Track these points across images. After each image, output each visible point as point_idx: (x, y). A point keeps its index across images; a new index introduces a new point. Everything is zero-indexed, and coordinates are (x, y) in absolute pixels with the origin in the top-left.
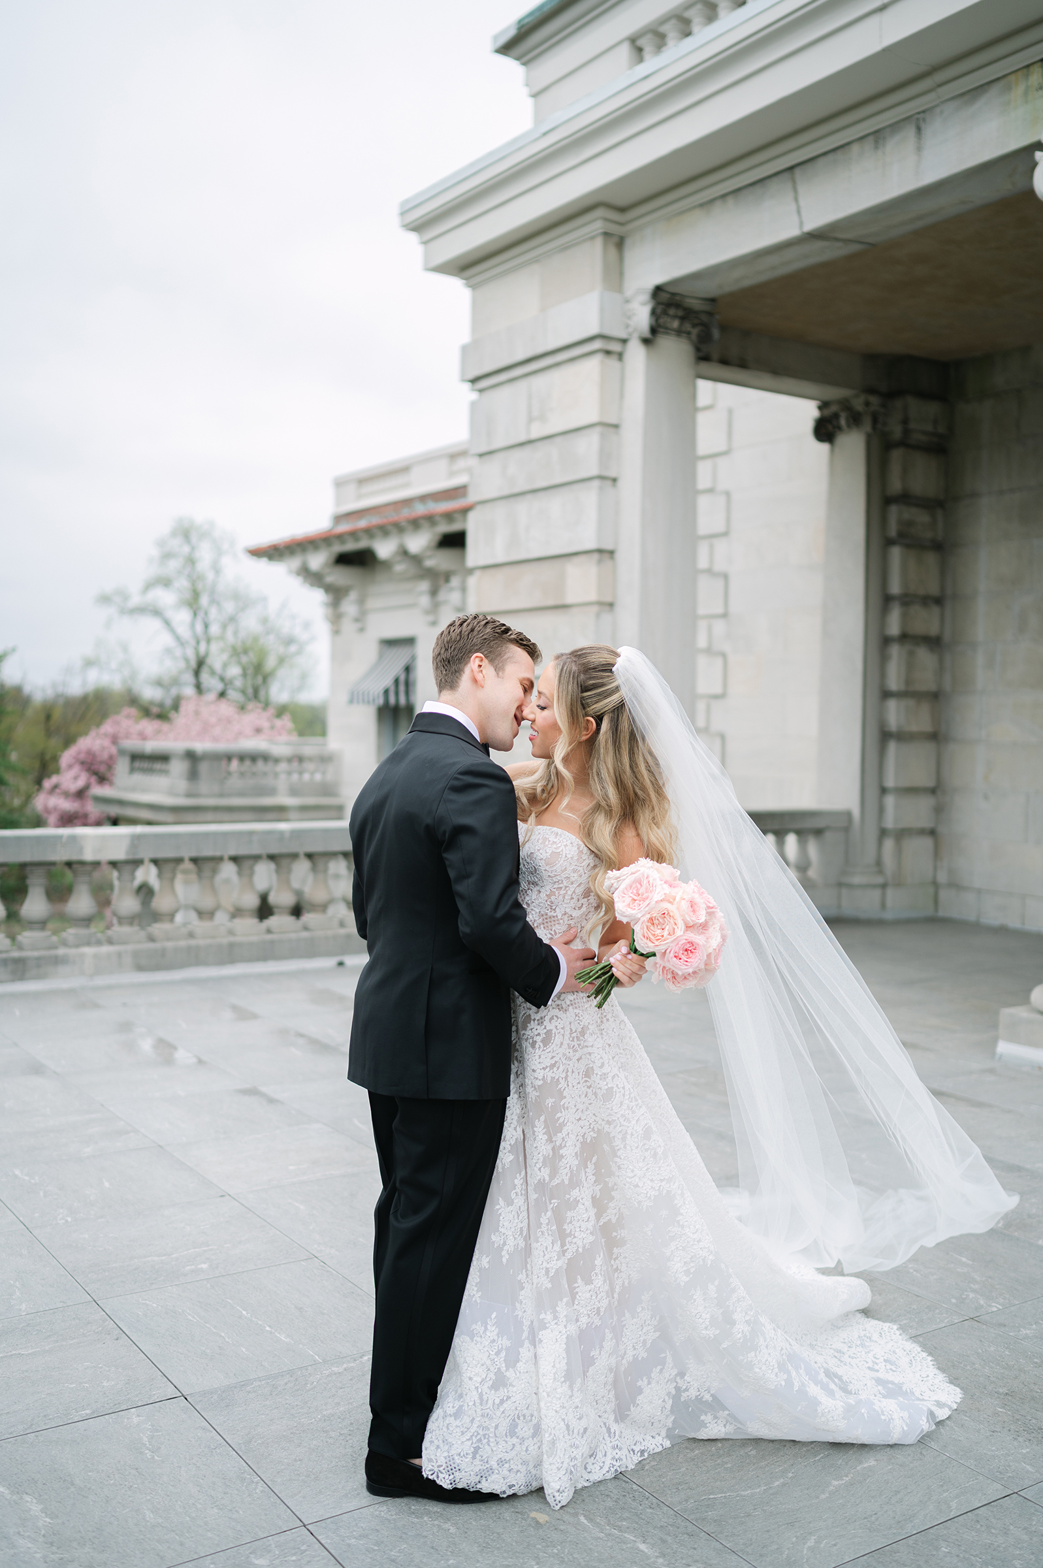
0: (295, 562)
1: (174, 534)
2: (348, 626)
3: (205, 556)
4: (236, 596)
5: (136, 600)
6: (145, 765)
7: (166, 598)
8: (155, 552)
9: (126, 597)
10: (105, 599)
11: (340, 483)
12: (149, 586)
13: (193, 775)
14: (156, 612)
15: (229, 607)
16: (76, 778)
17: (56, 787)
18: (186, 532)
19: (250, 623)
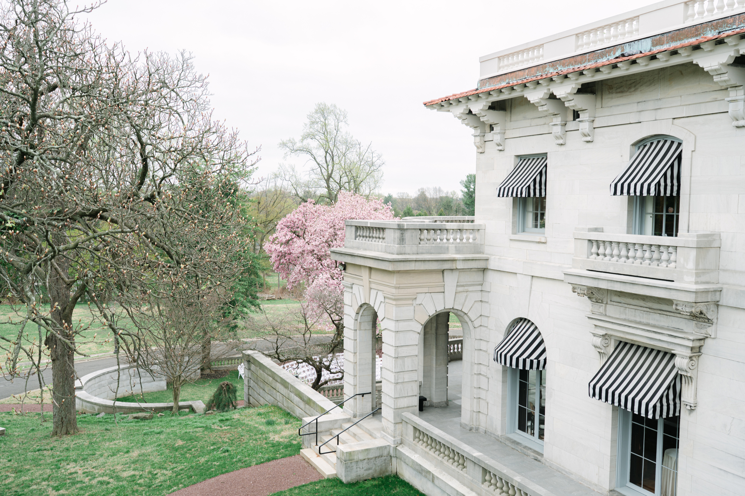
0: (461, 109)
1: (316, 112)
2: (491, 148)
3: (331, 122)
4: (346, 142)
5: (298, 145)
6: (366, 233)
7: (313, 144)
8: (308, 121)
9: (294, 144)
10: (284, 144)
11: (483, 61)
12: (304, 138)
13: (402, 240)
14: (309, 152)
15: (343, 148)
16: (286, 235)
17: (274, 240)
18: (323, 111)
19: (352, 156)
